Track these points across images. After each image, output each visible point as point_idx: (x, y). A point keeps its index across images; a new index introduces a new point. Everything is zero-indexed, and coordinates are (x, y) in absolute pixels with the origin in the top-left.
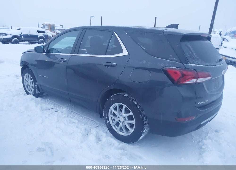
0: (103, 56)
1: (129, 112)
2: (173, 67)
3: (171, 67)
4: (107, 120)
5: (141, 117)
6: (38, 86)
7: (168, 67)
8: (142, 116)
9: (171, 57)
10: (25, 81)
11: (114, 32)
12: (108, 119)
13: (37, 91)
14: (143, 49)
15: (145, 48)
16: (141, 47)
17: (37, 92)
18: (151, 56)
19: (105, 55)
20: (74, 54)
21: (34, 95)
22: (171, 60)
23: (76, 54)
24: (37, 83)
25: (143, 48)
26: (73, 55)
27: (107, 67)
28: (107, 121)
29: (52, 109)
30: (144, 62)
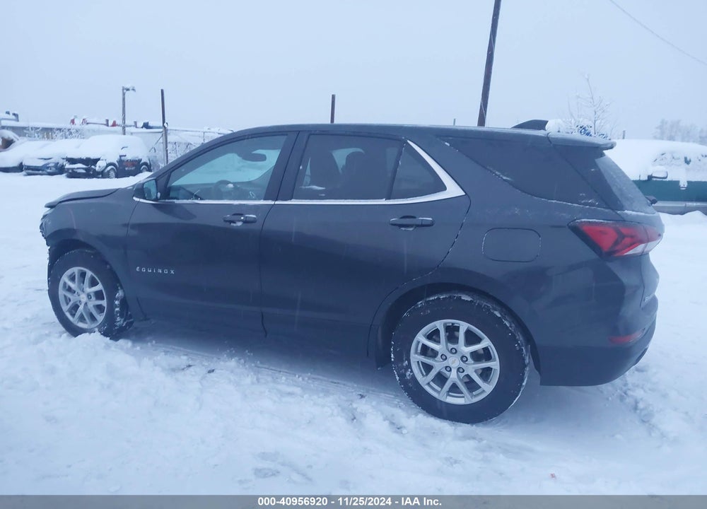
0: (383, 202)
1: (479, 340)
2: (597, 221)
3: (591, 220)
4: (406, 370)
5: (518, 348)
6: (124, 302)
7: (583, 220)
8: (518, 344)
9: (583, 198)
10: (61, 292)
11: (408, 141)
12: (409, 366)
13: (118, 319)
14: (505, 180)
15: (507, 176)
16: (496, 175)
17: (120, 321)
18: (529, 196)
19: (388, 198)
20: (277, 200)
21: (105, 334)
22: (586, 204)
23: (286, 200)
24: (120, 294)
25: (505, 178)
26: (277, 203)
27: (403, 229)
28: (408, 373)
29: (190, 366)
30: (517, 211)
